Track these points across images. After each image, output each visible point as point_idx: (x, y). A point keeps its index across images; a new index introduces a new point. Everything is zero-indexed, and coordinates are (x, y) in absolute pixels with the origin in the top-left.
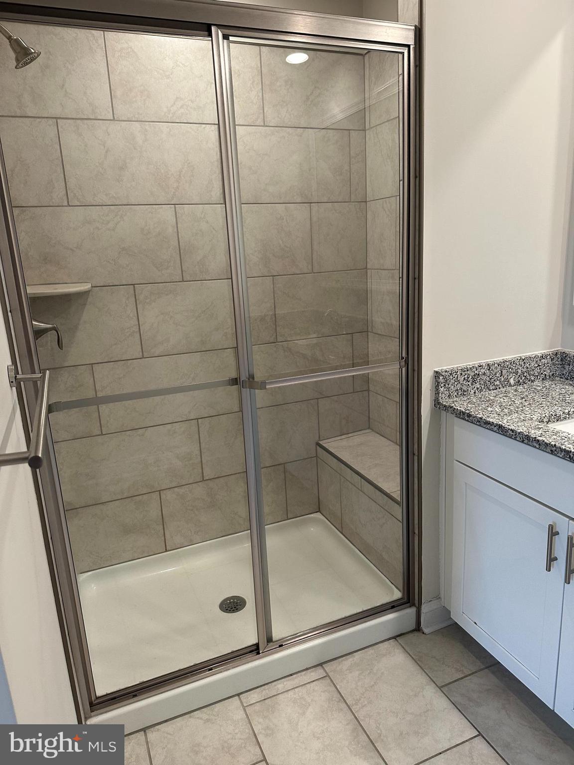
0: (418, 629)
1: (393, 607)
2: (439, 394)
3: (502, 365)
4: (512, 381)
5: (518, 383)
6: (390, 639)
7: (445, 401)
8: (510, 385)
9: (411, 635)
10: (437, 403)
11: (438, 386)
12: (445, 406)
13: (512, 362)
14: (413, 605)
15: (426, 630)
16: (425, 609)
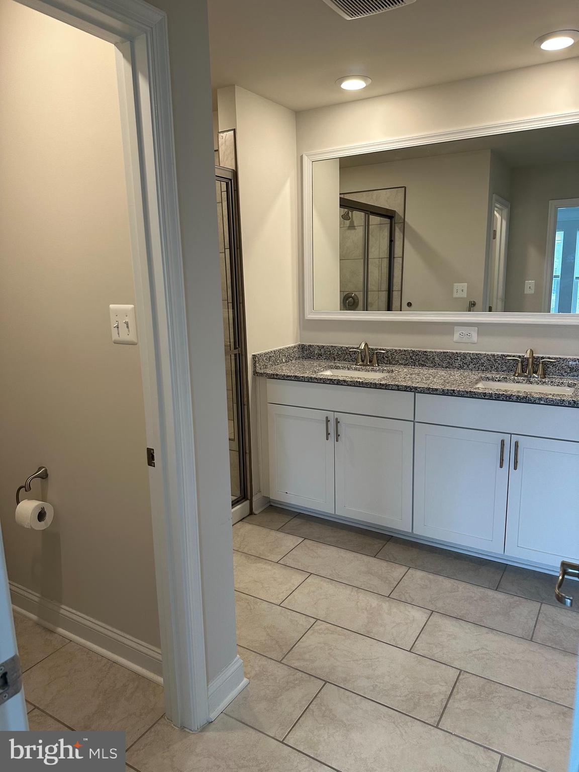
0: (251, 513)
1: (238, 502)
2: (256, 367)
3: (279, 351)
4: (284, 361)
5: (286, 362)
6: (238, 522)
7: (258, 370)
8: (283, 363)
9: (249, 518)
10: (255, 373)
11: (255, 363)
12: (261, 373)
13: (283, 350)
14: (247, 499)
15: (256, 512)
16: (254, 499)
